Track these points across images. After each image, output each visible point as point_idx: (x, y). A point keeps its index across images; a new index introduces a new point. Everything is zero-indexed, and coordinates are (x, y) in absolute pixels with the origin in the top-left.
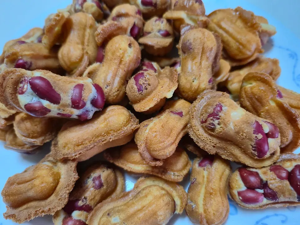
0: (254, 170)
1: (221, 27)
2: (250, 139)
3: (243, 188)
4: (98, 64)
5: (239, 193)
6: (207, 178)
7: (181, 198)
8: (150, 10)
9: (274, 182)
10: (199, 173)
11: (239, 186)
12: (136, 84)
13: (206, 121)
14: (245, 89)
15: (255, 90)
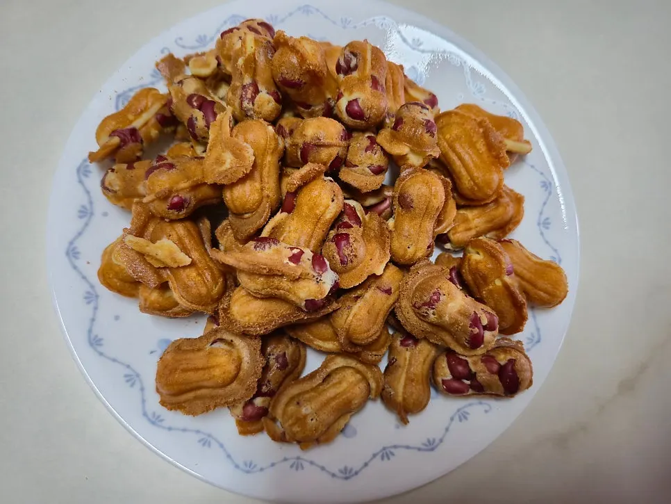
0: (463, 358)
1: (454, 151)
2: (465, 332)
3: (449, 377)
4: (285, 214)
5: (444, 382)
6: (409, 360)
7: (377, 383)
8: (358, 124)
9: (483, 375)
10: (399, 353)
11: (445, 373)
12: (338, 253)
13: (419, 308)
14: (469, 260)
15: (481, 266)
